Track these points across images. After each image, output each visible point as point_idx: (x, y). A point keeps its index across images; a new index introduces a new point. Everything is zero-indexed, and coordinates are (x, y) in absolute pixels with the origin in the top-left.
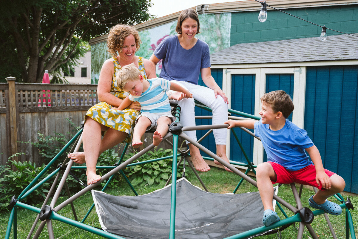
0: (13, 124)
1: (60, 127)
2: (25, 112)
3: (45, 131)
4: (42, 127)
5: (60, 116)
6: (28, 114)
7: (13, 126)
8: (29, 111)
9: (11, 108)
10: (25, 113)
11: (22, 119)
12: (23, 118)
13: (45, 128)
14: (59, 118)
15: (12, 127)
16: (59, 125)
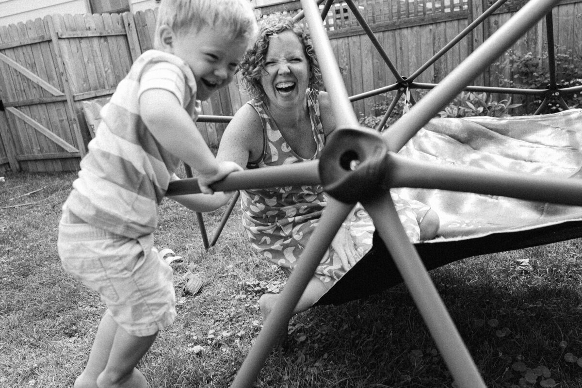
0: (477, 35)
1: (568, 35)
2: (498, 12)
3: (536, 43)
4: (531, 37)
5: (571, 12)
6: (505, 15)
7: (477, 37)
8: (506, 10)
9: (474, 10)
10: (499, 14)
11: (494, 25)
12: (496, 24)
13: (536, 39)
14: (568, 16)
15: (476, 40)
16: (567, 31)
